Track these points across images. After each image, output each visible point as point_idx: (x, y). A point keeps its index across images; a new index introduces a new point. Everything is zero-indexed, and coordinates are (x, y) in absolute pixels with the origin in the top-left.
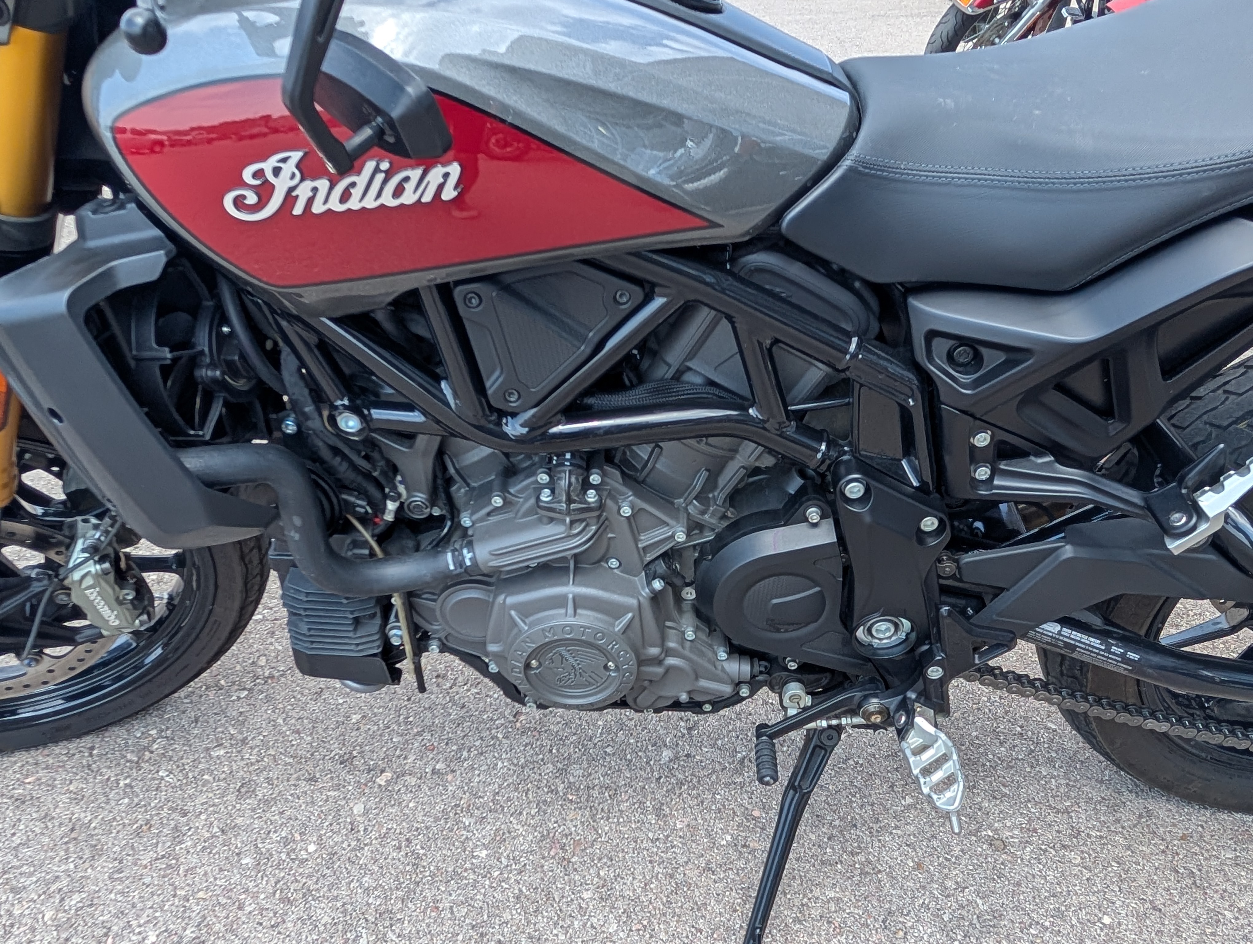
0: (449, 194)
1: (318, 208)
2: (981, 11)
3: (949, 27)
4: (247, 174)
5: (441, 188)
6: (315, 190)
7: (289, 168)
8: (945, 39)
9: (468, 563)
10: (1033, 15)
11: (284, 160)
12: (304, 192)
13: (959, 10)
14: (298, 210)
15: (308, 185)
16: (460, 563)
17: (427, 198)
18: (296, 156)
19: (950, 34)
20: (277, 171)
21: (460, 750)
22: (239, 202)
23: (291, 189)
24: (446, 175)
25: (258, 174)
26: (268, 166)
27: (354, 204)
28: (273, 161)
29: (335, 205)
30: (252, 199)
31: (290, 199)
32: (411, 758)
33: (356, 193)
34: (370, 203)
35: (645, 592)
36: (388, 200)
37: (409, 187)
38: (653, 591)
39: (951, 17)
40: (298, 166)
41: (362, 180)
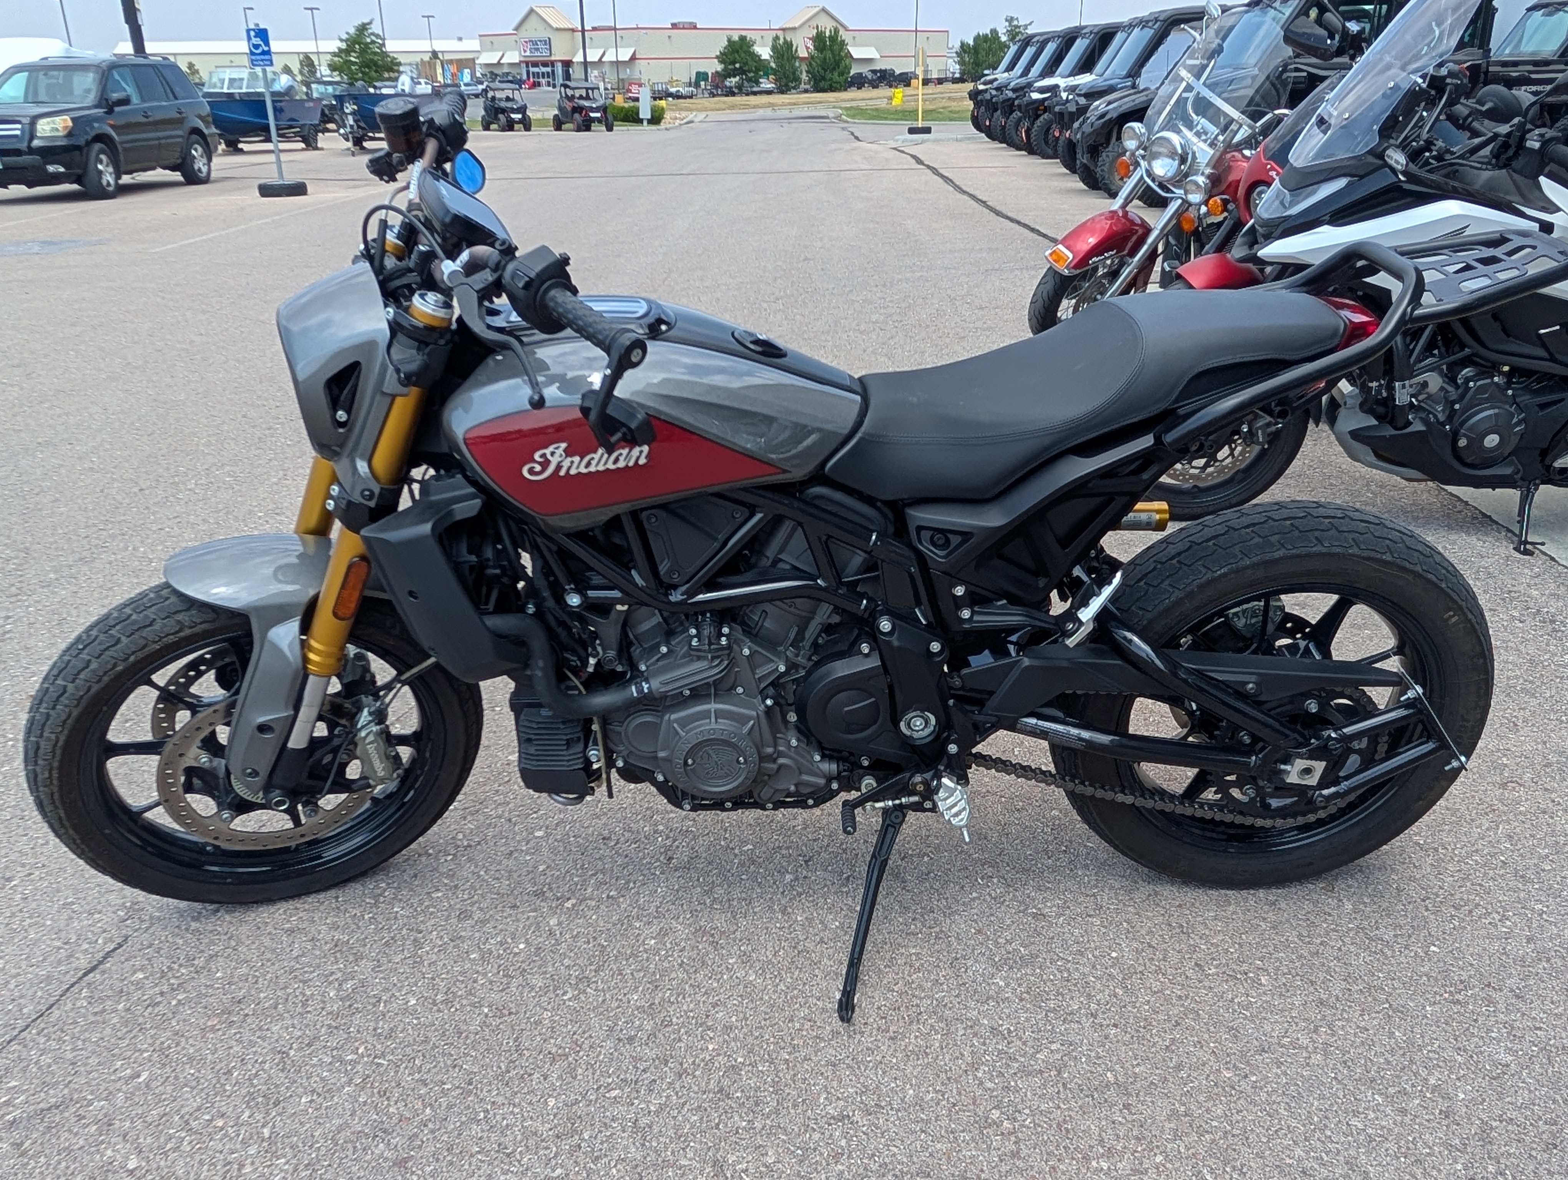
0: (642, 461)
1: (573, 472)
2: (1078, 271)
3: (1049, 286)
4: (537, 456)
5: (638, 458)
6: (572, 462)
7: (560, 451)
8: (1046, 299)
9: (646, 691)
10: (1130, 272)
11: (557, 448)
12: (566, 464)
13: (1056, 272)
14: (562, 473)
15: (569, 459)
16: (640, 690)
17: (631, 464)
18: (564, 445)
19: (1051, 293)
20: (553, 454)
21: (628, 882)
22: (531, 471)
23: (560, 462)
24: (641, 452)
25: (543, 456)
26: (548, 452)
27: (592, 469)
28: (551, 448)
29: (583, 470)
30: (538, 468)
31: (559, 467)
32: (590, 890)
33: (594, 463)
34: (601, 468)
35: (762, 707)
36: (611, 466)
37: (622, 458)
38: (767, 706)
39: (1049, 278)
40: (565, 451)
41: (596, 456)
